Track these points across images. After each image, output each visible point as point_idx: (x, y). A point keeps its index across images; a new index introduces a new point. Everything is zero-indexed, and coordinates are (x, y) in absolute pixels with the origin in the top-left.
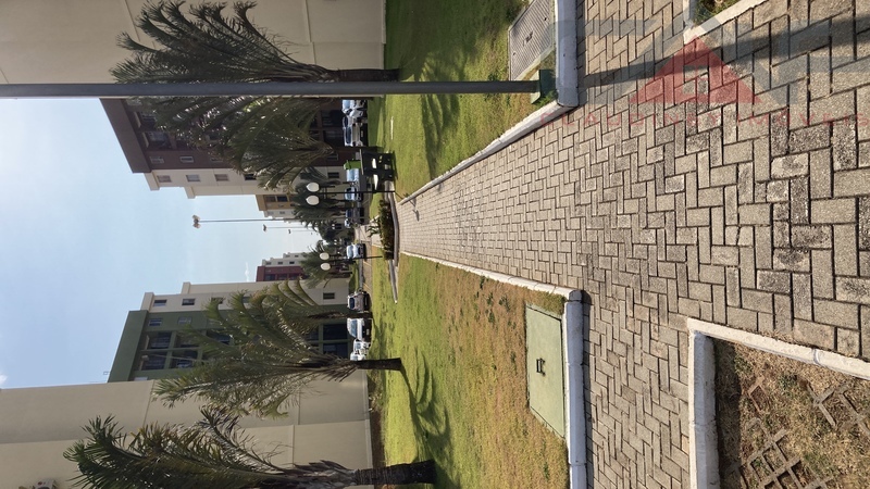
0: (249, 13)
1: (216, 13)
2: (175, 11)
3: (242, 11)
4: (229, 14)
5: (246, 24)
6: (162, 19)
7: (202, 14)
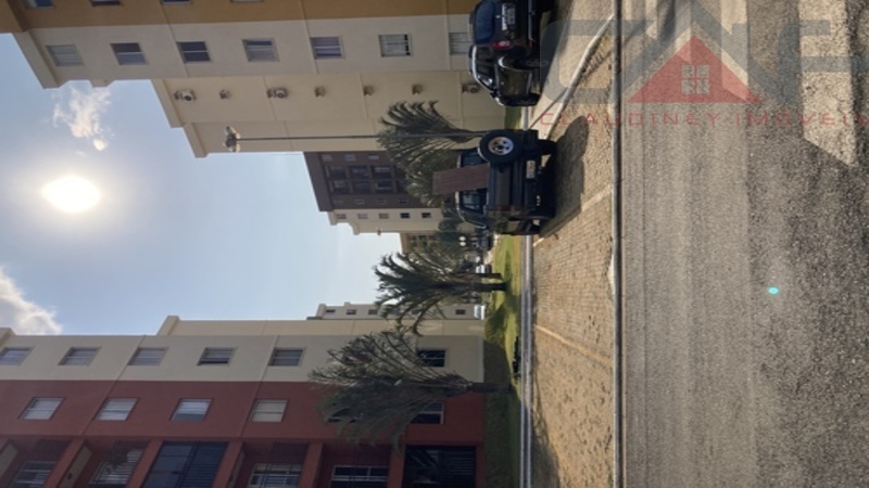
0: (436, 106)
1: (420, 106)
2: (402, 106)
3: (432, 104)
4: (426, 107)
5: (434, 111)
6: (396, 110)
7: (413, 107)
